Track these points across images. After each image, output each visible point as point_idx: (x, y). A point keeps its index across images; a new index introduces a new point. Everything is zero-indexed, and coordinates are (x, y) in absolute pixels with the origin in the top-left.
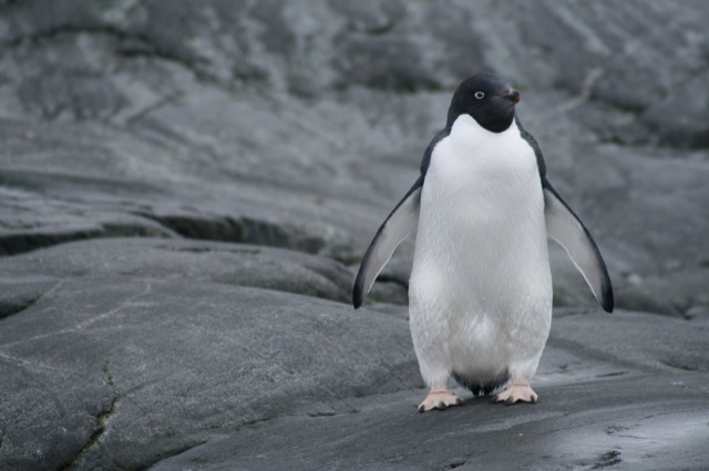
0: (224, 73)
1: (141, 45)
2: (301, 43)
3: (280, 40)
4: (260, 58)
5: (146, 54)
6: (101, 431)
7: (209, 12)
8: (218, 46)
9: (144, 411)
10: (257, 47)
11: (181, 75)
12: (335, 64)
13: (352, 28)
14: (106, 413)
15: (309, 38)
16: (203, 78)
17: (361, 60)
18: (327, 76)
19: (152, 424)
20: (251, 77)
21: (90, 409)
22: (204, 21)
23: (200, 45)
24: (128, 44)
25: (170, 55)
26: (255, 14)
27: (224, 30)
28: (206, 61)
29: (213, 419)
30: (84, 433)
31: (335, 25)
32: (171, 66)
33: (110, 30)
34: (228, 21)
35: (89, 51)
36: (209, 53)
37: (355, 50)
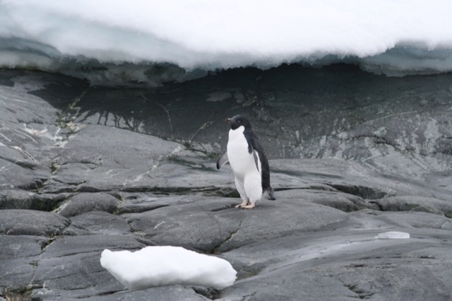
0: (403, 148)
1: (383, 140)
2: (427, 140)
3: (421, 140)
4: (415, 145)
5: (383, 143)
6: (230, 238)
7: (404, 132)
8: (404, 141)
9: (245, 233)
10: (414, 141)
11: (390, 148)
12: (435, 147)
13: (443, 137)
14: (233, 233)
15: (429, 139)
16: (397, 149)
17: (443, 146)
18: (432, 150)
19: (246, 236)
20: (410, 150)
21: (229, 232)
22: (402, 134)
23: (399, 141)
24: (379, 140)
25: (389, 144)
26: (416, 133)
27: (406, 137)
28: (399, 145)
29: (266, 236)
30: (225, 238)
31: (438, 135)
32: (388, 146)
33: (375, 136)
34: (408, 134)
35: (367, 142)
36: (400, 143)
37: (442, 142)
